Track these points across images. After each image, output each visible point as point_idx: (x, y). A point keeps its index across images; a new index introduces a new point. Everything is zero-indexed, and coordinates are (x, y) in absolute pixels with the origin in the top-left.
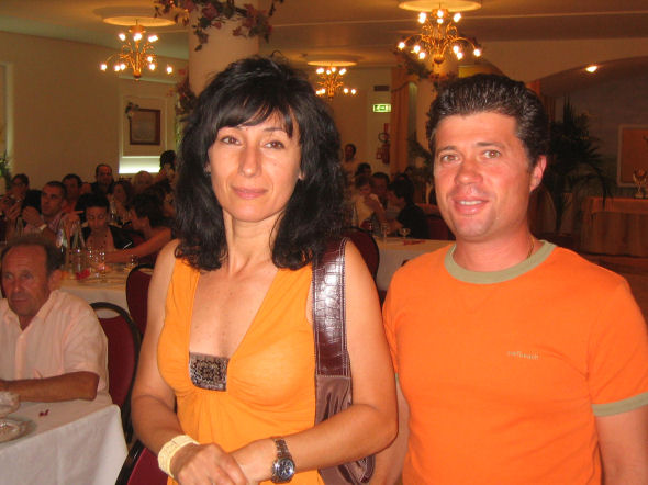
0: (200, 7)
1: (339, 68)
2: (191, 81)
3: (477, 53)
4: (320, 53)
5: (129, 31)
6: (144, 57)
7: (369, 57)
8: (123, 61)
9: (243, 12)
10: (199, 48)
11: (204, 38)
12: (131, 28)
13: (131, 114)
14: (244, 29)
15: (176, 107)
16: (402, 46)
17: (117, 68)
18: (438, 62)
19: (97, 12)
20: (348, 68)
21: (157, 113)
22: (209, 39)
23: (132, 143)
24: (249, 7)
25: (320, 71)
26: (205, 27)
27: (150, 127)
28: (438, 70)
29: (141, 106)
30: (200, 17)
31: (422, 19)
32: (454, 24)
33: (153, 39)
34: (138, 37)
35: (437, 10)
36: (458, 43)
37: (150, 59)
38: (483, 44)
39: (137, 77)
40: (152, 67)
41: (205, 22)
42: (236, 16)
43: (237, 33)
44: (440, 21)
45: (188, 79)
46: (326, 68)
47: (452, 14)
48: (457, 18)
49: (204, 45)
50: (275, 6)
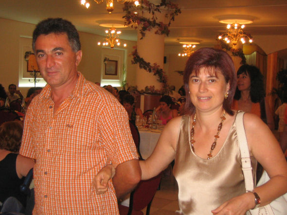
0: (143, 23)
1: (192, 45)
2: (138, 51)
3: (251, 41)
4: (185, 38)
5: (110, 29)
6: (115, 39)
7: (205, 41)
8: (107, 41)
9: (159, 25)
10: (142, 38)
11: (143, 35)
12: (110, 28)
13: (106, 62)
14: (159, 31)
15: (132, 61)
16: (220, 38)
17: (104, 44)
18: (235, 44)
19: (97, 22)
20: (196, 45)
21: (116, 62)
22: (146, 35)
23: (106, 74)
24: (161, 23)
25: (184, 46)
26: (144, 30)
27: (113, 68)
28: (234, 47)
29: (110, 59)
30: (142, 26)
31: (229, 27)
32: (241, 29)
33: (119, 33)
34: (113, 32)
35: (234, 24)
36: (243, 37)
37: (117, 41)
38: (253, 36)
39: (112, 48)
40: (119, 44)
41: (144, 29)
42: (156, 26)
43: (156, 33)
44: (236, 28)
45: (136, 50)
46: (187, 45)
47: (241, 25)
48: (243, 27)
49: (143, 37)
50: (171, 23)
